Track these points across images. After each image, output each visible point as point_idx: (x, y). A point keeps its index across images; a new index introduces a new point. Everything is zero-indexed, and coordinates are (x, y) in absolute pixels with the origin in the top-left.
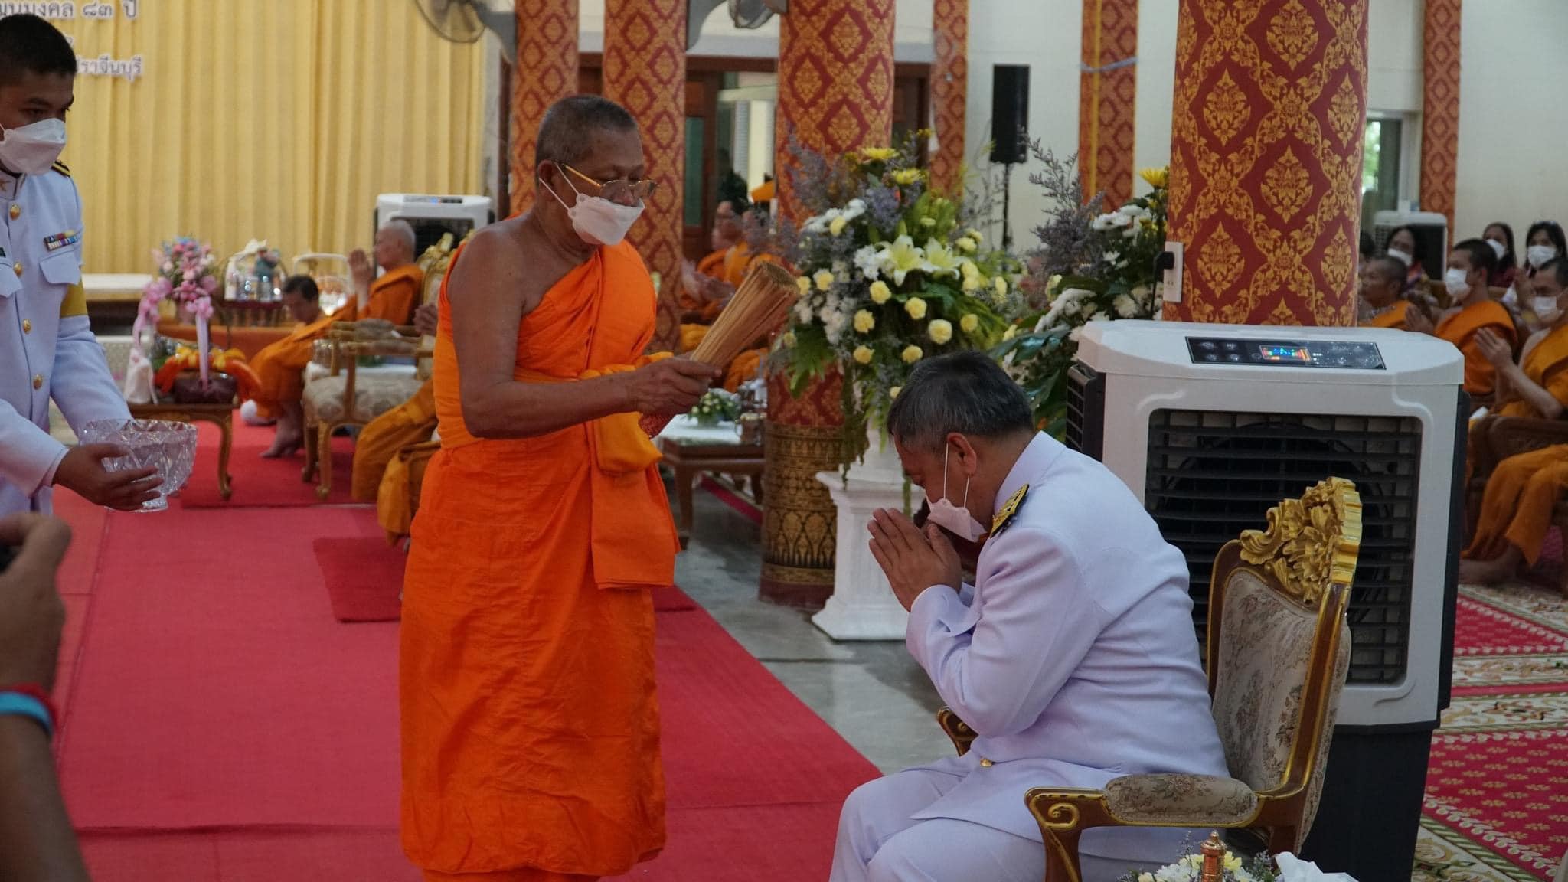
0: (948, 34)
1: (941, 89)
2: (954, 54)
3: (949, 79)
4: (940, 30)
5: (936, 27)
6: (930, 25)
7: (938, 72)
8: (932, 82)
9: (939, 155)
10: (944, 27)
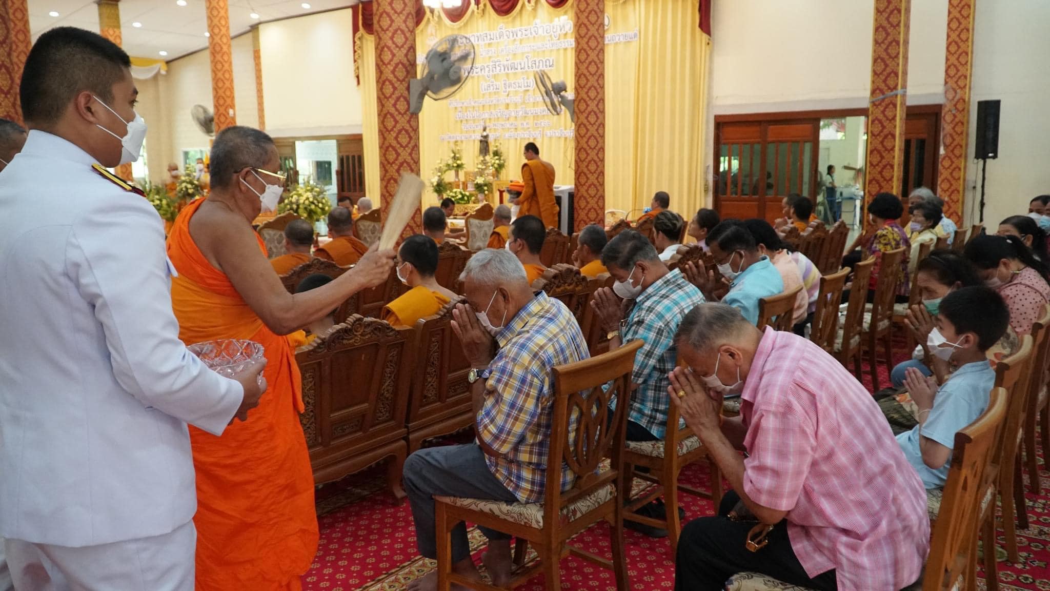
0: (955, 86)
1: (948, 118)
2: (958, 97)
3: (954, 112)
4: (949, 84)
5: (946, 83)
6: (943, 82)
7: (947, 109)
8: (943, 115)
9: (946, 156)
10: (951, 83)
